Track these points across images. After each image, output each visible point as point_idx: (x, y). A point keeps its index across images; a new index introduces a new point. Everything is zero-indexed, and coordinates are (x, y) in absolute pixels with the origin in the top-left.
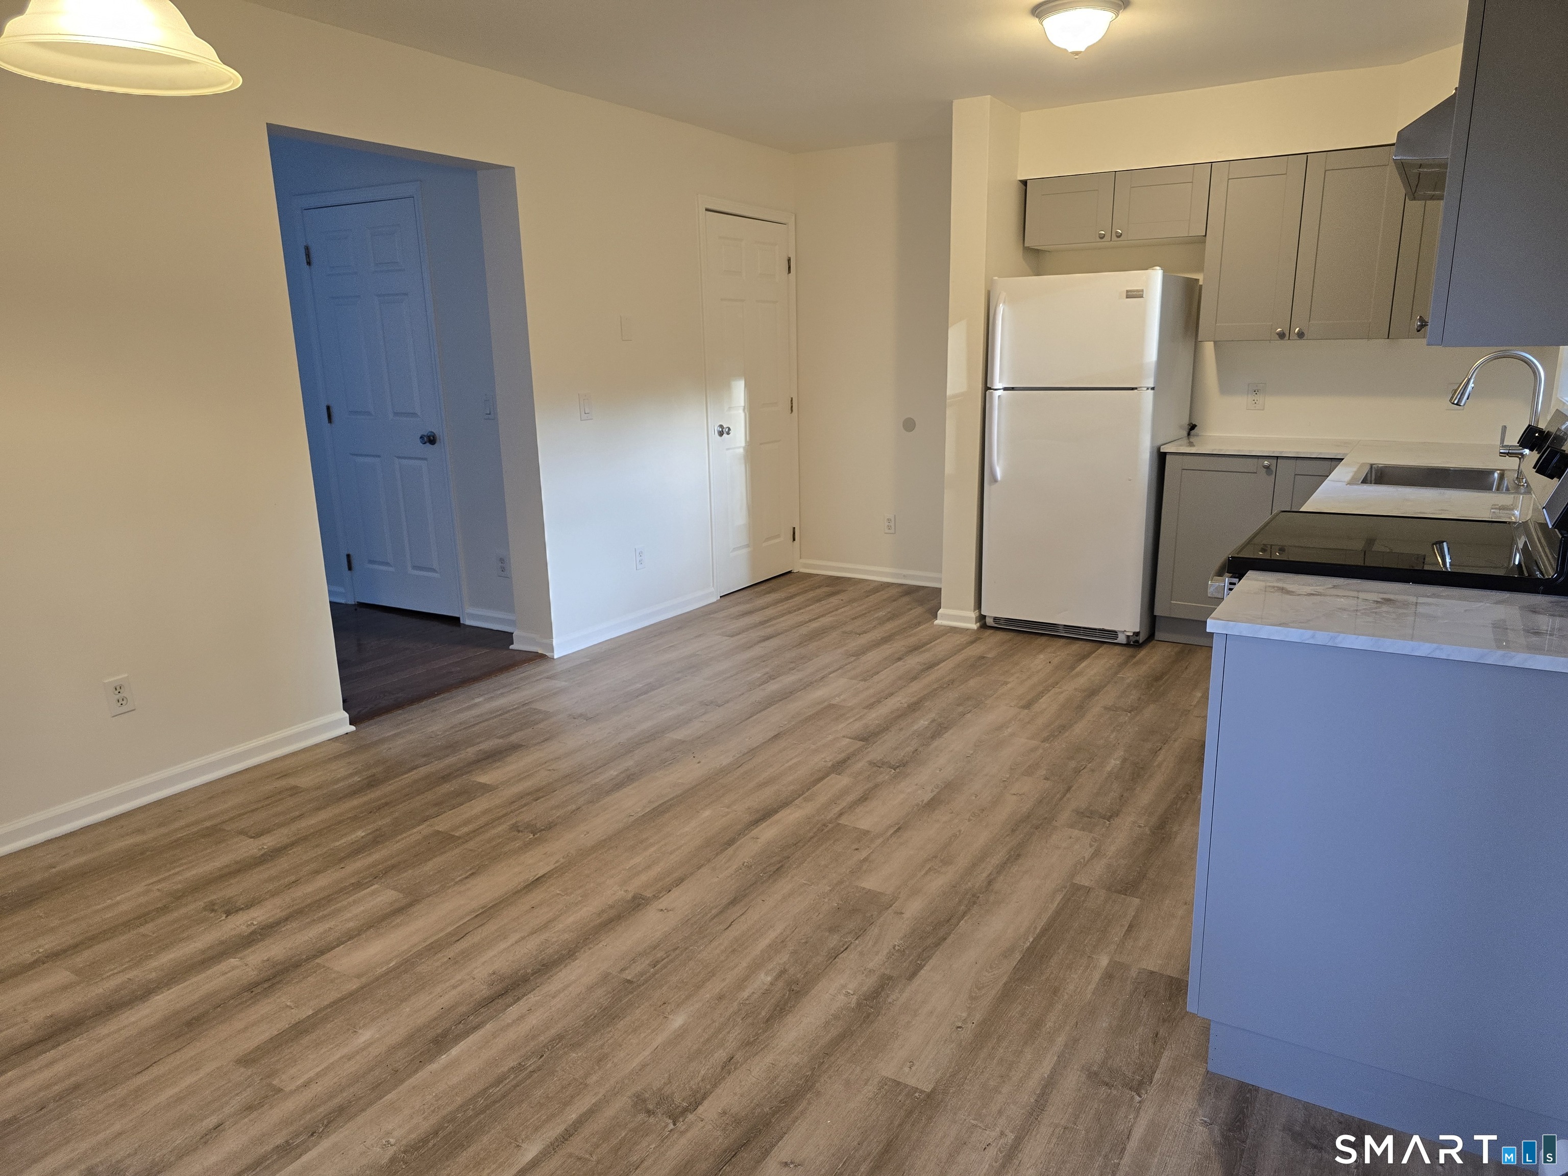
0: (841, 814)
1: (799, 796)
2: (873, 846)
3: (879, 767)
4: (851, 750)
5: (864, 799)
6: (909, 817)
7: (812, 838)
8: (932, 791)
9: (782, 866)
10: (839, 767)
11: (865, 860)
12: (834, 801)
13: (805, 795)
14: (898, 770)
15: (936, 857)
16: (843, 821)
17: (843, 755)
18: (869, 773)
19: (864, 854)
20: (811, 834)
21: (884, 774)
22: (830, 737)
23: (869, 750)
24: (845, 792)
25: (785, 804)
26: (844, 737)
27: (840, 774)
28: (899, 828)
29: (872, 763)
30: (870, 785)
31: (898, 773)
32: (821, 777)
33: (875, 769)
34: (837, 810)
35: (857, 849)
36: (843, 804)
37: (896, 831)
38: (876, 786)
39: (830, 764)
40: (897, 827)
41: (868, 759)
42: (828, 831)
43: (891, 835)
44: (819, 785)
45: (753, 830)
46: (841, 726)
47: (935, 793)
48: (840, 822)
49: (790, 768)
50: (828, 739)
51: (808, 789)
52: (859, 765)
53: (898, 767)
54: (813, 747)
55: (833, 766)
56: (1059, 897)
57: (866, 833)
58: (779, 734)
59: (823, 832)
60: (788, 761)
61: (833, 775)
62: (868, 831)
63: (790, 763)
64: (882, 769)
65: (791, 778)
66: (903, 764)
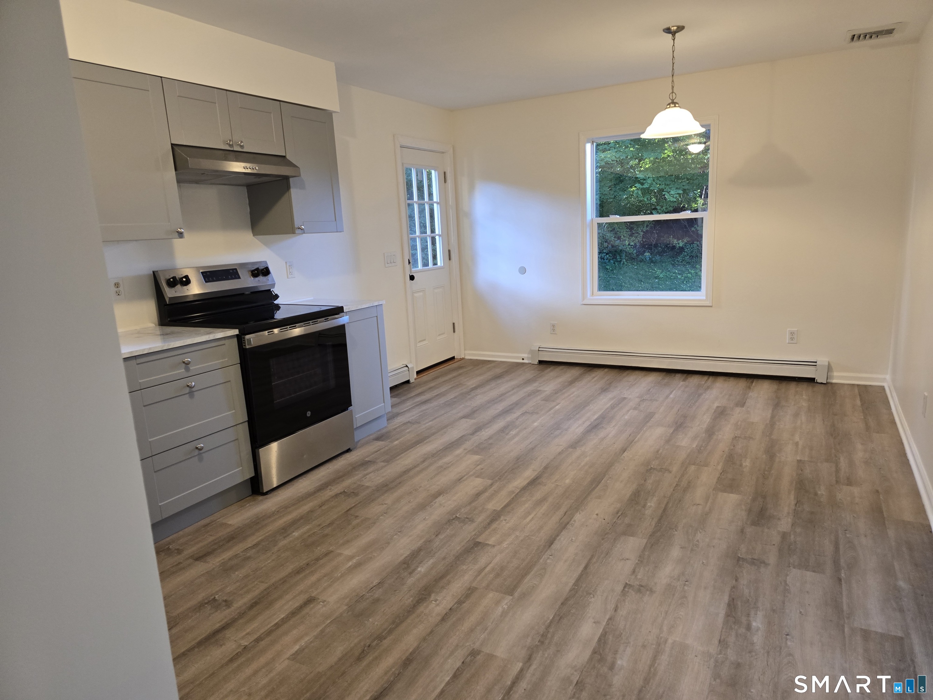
0: (492, 485)
1: (517, 494)
2: (474, 471)
3: (467, 518)
4: (487, 532)
5: (478, 495)
6: (453, 486)
7: (506, 472)
8: (435, 503)
9: (517, 461)
10: (495, 516)
11: (478, 465)
12: (496, 492)
13: (514, 494)
14: (454, 516)
15: (445, 469)
16: (490, 482)
17: (494, 526)
18: (474, 512)
19: (479, 467)
20: (506, 474)
21: (464, 512)
22: (505, 545)
23: (474, 533)
24: (490, 498)
25: (524, 489)
26: (494, 546)
27: (494, 510)
28: (460, 480)
29: (472, 520)
30: (473, 504)
31: (454, 514)
32: (507, 508)
33: (470, 517)
34: (494, 487)
35: (482, 469)
36: (490, 491)
37: (462, 478)
38: (470, 503)
39: (502, 518)
40: (461, 481)
41: (474, 525)
42: (498, 476)
43: (465, 476)
44: (507, 502)
45: (537, 474)
46: (497, 559)
47: (434, 502)
48: (491, 481)
49: (529, 513)
50: (506, 543)
51: (513, 498)
52: (480, 519)
53: (453, 519)
54: (517, 533)
55: (499, 517)
56: (398, 458)
57: (478, 477)
58: (550, 546)
59: (500, 475)
60: (533, 518)
61: (499, 509)
62: (476, 477)
63: (530, 517)
64: (465, 516)
65: (527, 505)
66: (449, 522)
